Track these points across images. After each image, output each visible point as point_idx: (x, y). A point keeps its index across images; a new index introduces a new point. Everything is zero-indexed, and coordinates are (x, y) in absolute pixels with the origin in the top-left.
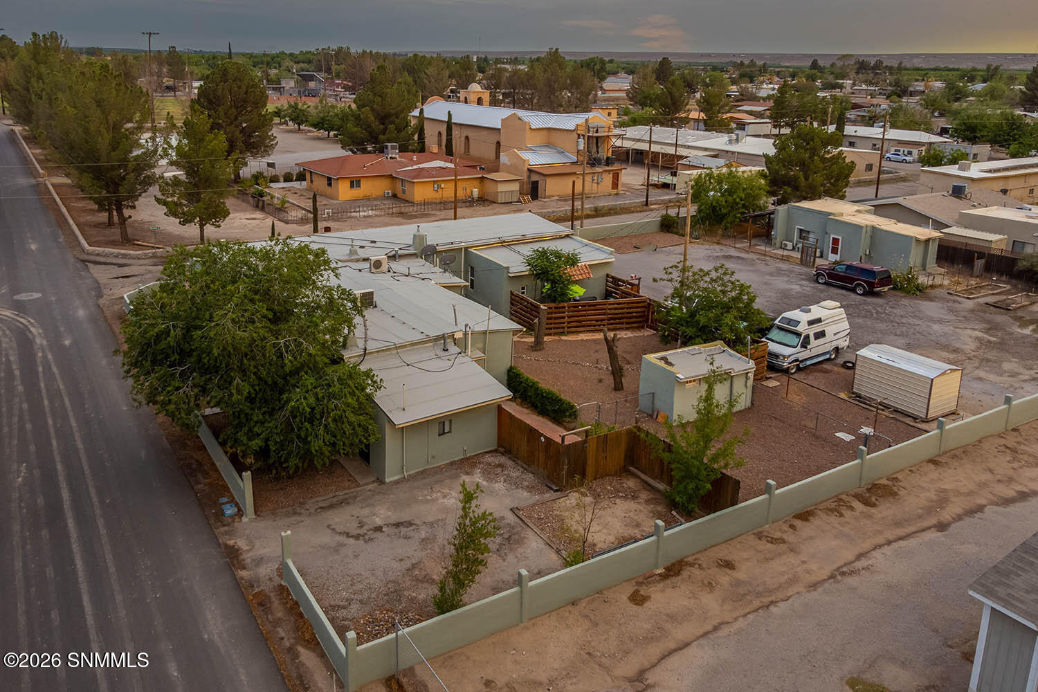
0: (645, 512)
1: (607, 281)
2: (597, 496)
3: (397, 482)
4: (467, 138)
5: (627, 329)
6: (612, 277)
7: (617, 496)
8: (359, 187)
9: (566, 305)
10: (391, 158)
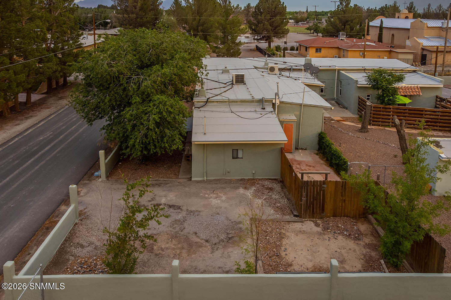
0: (358, 253)
1: (437, 101)
2: (325, 229)
3: (198, 182)
4: (393, 35)
5: (440, 130)
6: (440, 98)
7: (341, 233)
8: (321, 52)
9: (391, 107)
10: (341, 40)
